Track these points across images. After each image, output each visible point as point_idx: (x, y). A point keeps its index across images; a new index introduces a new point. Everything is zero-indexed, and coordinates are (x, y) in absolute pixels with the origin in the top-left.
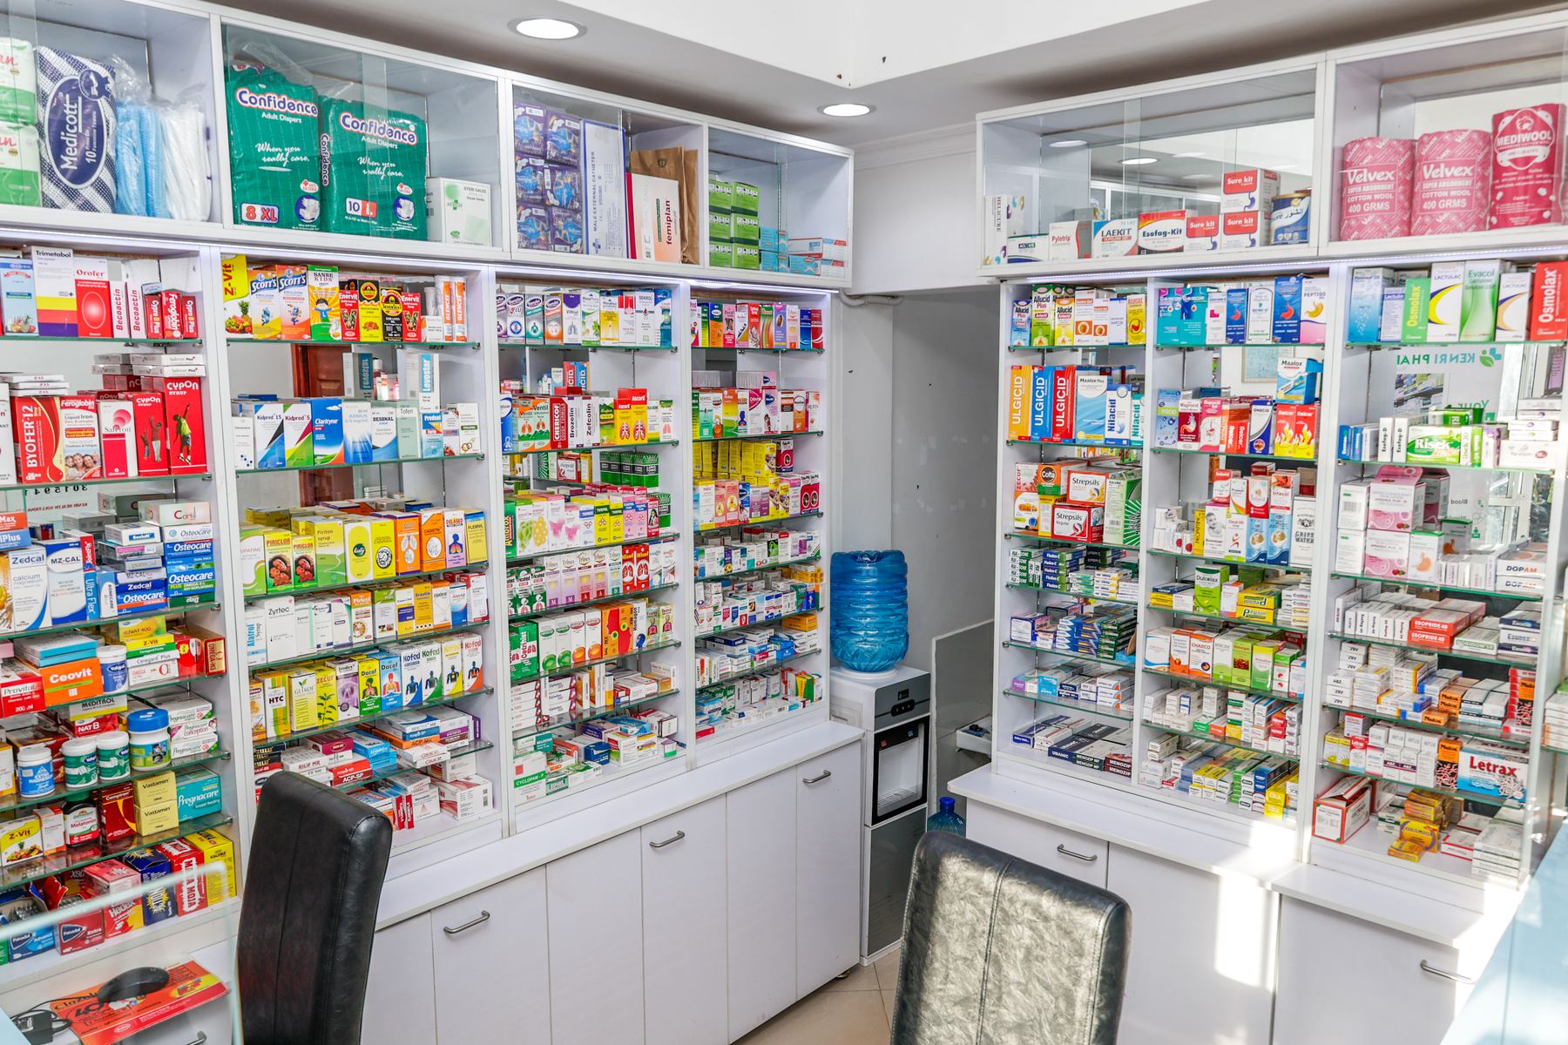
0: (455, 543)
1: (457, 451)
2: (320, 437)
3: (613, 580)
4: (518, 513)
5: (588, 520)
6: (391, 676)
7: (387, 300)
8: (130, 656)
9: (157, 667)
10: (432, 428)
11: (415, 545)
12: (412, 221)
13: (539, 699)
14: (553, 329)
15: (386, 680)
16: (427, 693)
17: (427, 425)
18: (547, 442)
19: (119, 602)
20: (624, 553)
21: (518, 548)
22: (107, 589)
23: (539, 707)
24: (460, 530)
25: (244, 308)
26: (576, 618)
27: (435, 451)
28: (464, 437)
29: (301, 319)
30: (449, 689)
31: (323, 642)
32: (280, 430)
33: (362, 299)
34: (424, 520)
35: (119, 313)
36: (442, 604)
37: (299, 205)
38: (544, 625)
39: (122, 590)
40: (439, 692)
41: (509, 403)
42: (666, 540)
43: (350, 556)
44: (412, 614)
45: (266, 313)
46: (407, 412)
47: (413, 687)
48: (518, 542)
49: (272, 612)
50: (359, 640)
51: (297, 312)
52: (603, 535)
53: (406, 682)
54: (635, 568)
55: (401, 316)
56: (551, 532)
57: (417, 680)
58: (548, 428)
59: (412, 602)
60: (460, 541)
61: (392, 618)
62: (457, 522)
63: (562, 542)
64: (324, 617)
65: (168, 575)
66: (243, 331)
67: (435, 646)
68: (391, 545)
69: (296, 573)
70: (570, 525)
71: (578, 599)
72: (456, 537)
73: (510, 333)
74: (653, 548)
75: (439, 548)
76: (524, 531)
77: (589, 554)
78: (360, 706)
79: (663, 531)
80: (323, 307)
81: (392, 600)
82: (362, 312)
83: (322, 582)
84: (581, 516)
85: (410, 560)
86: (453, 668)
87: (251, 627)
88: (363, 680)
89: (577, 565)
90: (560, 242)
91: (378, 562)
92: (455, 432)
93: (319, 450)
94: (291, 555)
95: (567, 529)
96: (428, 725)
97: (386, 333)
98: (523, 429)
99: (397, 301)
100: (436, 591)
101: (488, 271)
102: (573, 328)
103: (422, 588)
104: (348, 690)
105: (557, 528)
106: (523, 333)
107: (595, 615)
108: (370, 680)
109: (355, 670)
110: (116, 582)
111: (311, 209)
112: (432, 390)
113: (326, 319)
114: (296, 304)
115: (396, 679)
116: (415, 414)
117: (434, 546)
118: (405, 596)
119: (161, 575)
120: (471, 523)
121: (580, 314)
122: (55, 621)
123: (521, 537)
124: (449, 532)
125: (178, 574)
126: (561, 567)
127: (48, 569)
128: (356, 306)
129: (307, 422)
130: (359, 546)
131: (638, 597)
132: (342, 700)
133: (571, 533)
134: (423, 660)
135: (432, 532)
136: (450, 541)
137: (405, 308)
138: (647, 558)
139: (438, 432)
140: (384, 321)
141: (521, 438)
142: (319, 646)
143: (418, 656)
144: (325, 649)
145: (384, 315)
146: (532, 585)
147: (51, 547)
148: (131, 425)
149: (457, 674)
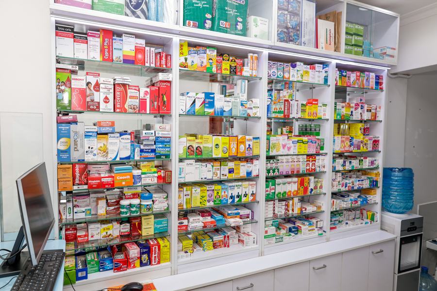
0: (249, 147)
1: (252, 115)
2: (207, 105)
3: (303, 168)
4: (271, 139)
5: (295, 144)
6: (225, 192)
7: (232, 61)
8: (143, 173)
9: (150, 178)
10: (244, 106)
11: (236, 147)
12: (241, 30)
13: (274, 207)
14: (286, 75)
15: (223, 194)
16: (237, 200)
17: (242, 105)
18: (282, 115)
19: (141, 155)
20: (307, 158)
21: (270, 152)
22: (137, 150)
23: (274, 210)
24: (251, 143)
25: (186, 60)
26: (289, 180)
27: (244, 114)
28: (254, 110)
29: (204, 65)
30: (244, 200)
31: (203, 177)
32: (194, 102)
33: (223, 60)
34: (239, 138)
35: (147, 58)
36: (243, 169)
37: (205, 22)
38: (278, 181)
39: (142, 151)
40: (240, 200)
41: (270, 100)
42: (322, 154)
43: (214, 148)
44: (233, 171)
45: (193, 62)
46: (236, 100)
47: (232, 197)
48: (270, 150)
49: (188, 164)
50: (215, 178)
51: (202, 62)
52: (300, 150)
53: (230, 195)
54: (311, 164)
55: (236, 67)
56: (282, 148)
57: (233, 195)
58: (283, 110)
59: (234, 167)
60: (251, 147)
61: (226, 172)
62: (250, 140)
63: (285, 152)
64: (204, 168)
65: (156, 148)
66: (185, 67)
67: (240, 183)
68: (228, 146)
69: (196, 152)
70: (288, 146)
71: (290, 173)
72: (249, 145)
73: (272, 76)
74: (317, 157)
75: (244, 149)
76: (273, 146)
77: (295, 157)
78: (214, 201)
79: (321, 152)
80: (211, 61)
81: (227, 165)
82: (223, 64)
83: (204, 156)
84: (293, 143)
85: (233, 152)
86: (246, 192)
87: (180, 169)
88: (215, 192)
89: (290, 160)
90: (291, 41)
91: (223, 151)
92: (251, 108)
93: (206, 110)
94: (195, 146)
95: (288, 147)
96: (236, 211)
97: (231, 72)
98: (275, 109)
99: (235, 61)
100: (242, 164)
101: (266, 52)
102: (293, 76)
103: (237, 162)
104: (210, 195)
105: (284, 146)
106: (276, 76)
107: (295, 179)
108: (218, 193)
109: (213, 188)
110: (140, 148)
111: (209, 24)
112: (245, 93)
113: (211, 65)
114: (202, 60)
115: (226, 193)
116: (238, 100)
117: (242, 147)
118: (231, 165)
119: (154, 147)
120: (255, 141)
121: (296, 71)
122: (121, 159)
123: (272, 148)
124: (247, 143)
125: (159, 148)
126: (285, 161)
127: (120, 141)
128: (221, 62)
129: (203, 100)
130: (217, 145)
131: (310, 175)
132: (208, 198)
133: (289, 149)
134: (236, 188)
135: (242, 143)
136: (247, 146)
137: (237, 64)
138: (315, 161)
139: (246, 108)
140: (230, 68)
141: (274, 112)
142: (202, 178)
143: (234, 186)
144: (204, 180)
145: (230, 66)
146: (274, 166)
147: (121, 134)
148: (149, 96)
149: (247, 194)
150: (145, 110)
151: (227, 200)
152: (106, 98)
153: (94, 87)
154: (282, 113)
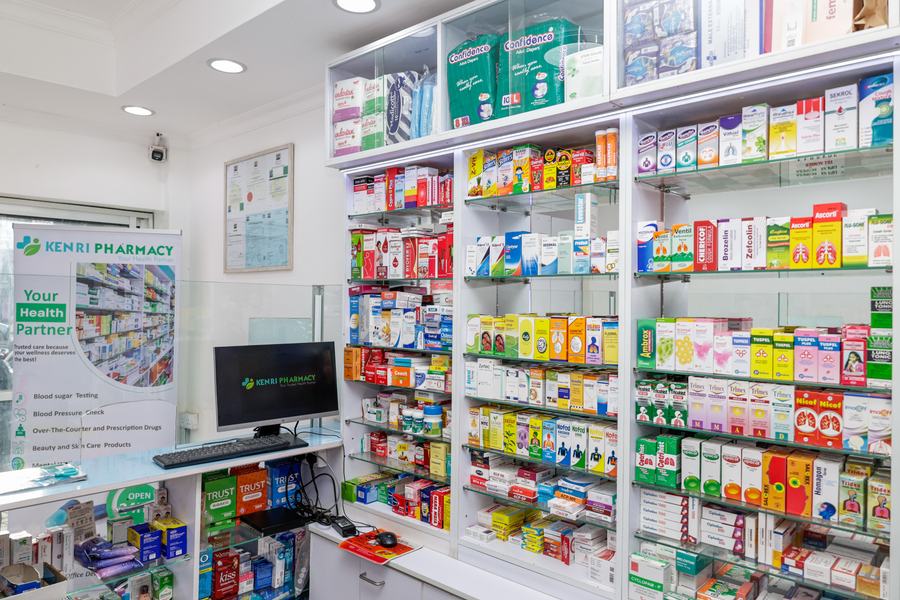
0: (593, 344)
1: (602, 270)
2: (509, 257)
3: (782, 420)
4: (658, 329)
5: (741, 348)
6: (549, 436)
7: (560, 160)
8: (430, 372)
9: (436, 382)
10: (580, 250)
11: (562, 339)
13: (686, 516)
14: (706, 155)
15: (546, 438)
16: (574, 460)
17: (577, 249)
18: (690, 264)
19: (425, 342)
20: (797, 396)
21: (658, 362)
22: (420, 335)
23: (686, 525)
24: (597, 335)
25: (479, 181)
26: (732, 451)
27: (581, 269)
28: (610, 258)
29: (508, 182)
30: (592, 465)
31: (512, 396)
32: (488, 253)
33: (545, 162)
34: (570, 322)
35: (429, 193)
36: (590, 394)
37: (480, 110)
38: (690, 444)
39: (426, 336)
40: (581, 464)
41: (653, 229)
42: (875, 393)
43: (521, 340)
44: (568, 394)
45: (489, 182)
46: (565, 239)
47: (563, 451)
48: (657, 356)
49: (481, 366)
50: (533, 403)
51: (507, 177)
52: (761, 368)
53: (559, 445)
54: (818, 418)
55: (569, 169)
56: (695, 353)
57: (567, 447)
58: (691, 250)
59: (569, 386)
60: (596, 344)
61: (554, 394)
62: (595, 328)
63: (708, 365)
64: (512, 377)
65: (441, 332)
66: (477, 195)
67: (583, 425)
68: (547, 337)
69: (495, 345)
70: (720, 351)
71: (727, 430)
72: (594, 340)
73: (659, 166)
74: (849, 401)
75: (580, 346)
76: (663, 347)
77: (745, 385)
78: (530, 449)
79: (874, 383)
80: (519, 172)
81: (556, 380)
82: (545, 172)
84: (734, 343)
85: (559, 351)
86: (596, 450)
87: (469, 372)
88: (531, 431)
89: (727, 393)
92: (601, 254)
93: (508, 266)
94: (493, 333)
95: (716, 354)
97: (558, 183)
99: (567, 159)
100: (586, 381)
101: (626, 117)
102: (731, 150)
103: (577, 376)
104: (523, 435)
105: (702, 351)
106: (673, 164)
107: (756, 455)
108: (536, 433)
109: (527, 422)
110: (424, 332)
111: (487, 110)
112: (584, 222)
113: (520, 180)
114: (506, 174)
115: (552, 439)
116: (571, 241)
117: (577, 343)
118: (564, 380)
119: (439, 332)
120: (607, 330)
121: (740, 133)
122: (405, 346)
123: (661, 352)
124: (590, 334)
126: (707, 391)
127: (403, 320)
128: (541, 168)
129: (501, 248)
130: (526, 334)
132: (519, 440)
133: (721, 359)
134: (572, 432)
135: (577, 332)
136: (589, 342)
137: (574, 162)
138: (839, 411)
139: (585, 254)
140: (558, 174)
141: (656, 259)
142: (508, 398)
143: (568, 428)
144: (512, 401)
145: (558, 170)
146: (669, 399)
147: (406, 311)
148: (437, 251)
149: (599, 455)
150: (434, 274)
151: (554, 455)
152: (395, 260)
153: (383, 247)
154: (687, 260)
